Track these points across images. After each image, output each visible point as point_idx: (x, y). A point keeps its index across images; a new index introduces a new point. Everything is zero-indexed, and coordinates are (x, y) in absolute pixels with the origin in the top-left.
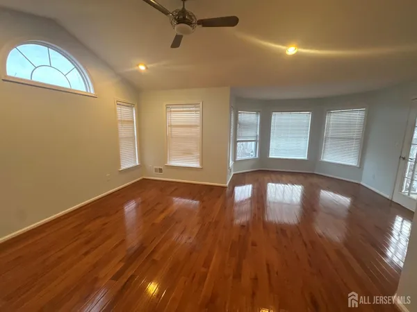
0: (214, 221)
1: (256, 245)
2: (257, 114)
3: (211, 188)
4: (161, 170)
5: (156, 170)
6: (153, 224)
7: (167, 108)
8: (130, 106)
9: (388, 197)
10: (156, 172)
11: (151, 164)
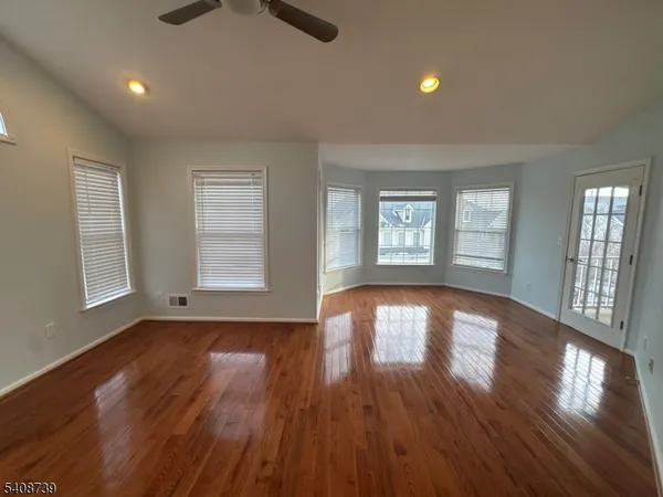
0: (308, 406)
1: (404, 453)
2: (357, 192)
3: (289, 328)
4: (183, 301)
5: (172, 301)
6: (173, 440)
7: (194, 176)
8: (111, 168)
9: (553, 317)
10: (171, 304)
11: (161, 290)
